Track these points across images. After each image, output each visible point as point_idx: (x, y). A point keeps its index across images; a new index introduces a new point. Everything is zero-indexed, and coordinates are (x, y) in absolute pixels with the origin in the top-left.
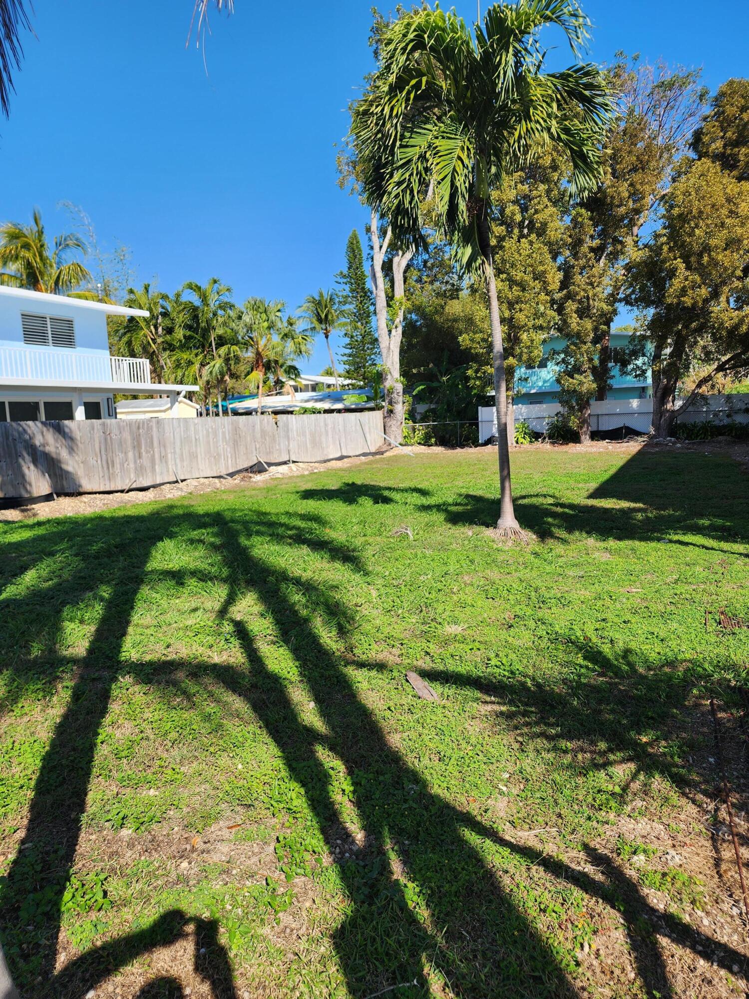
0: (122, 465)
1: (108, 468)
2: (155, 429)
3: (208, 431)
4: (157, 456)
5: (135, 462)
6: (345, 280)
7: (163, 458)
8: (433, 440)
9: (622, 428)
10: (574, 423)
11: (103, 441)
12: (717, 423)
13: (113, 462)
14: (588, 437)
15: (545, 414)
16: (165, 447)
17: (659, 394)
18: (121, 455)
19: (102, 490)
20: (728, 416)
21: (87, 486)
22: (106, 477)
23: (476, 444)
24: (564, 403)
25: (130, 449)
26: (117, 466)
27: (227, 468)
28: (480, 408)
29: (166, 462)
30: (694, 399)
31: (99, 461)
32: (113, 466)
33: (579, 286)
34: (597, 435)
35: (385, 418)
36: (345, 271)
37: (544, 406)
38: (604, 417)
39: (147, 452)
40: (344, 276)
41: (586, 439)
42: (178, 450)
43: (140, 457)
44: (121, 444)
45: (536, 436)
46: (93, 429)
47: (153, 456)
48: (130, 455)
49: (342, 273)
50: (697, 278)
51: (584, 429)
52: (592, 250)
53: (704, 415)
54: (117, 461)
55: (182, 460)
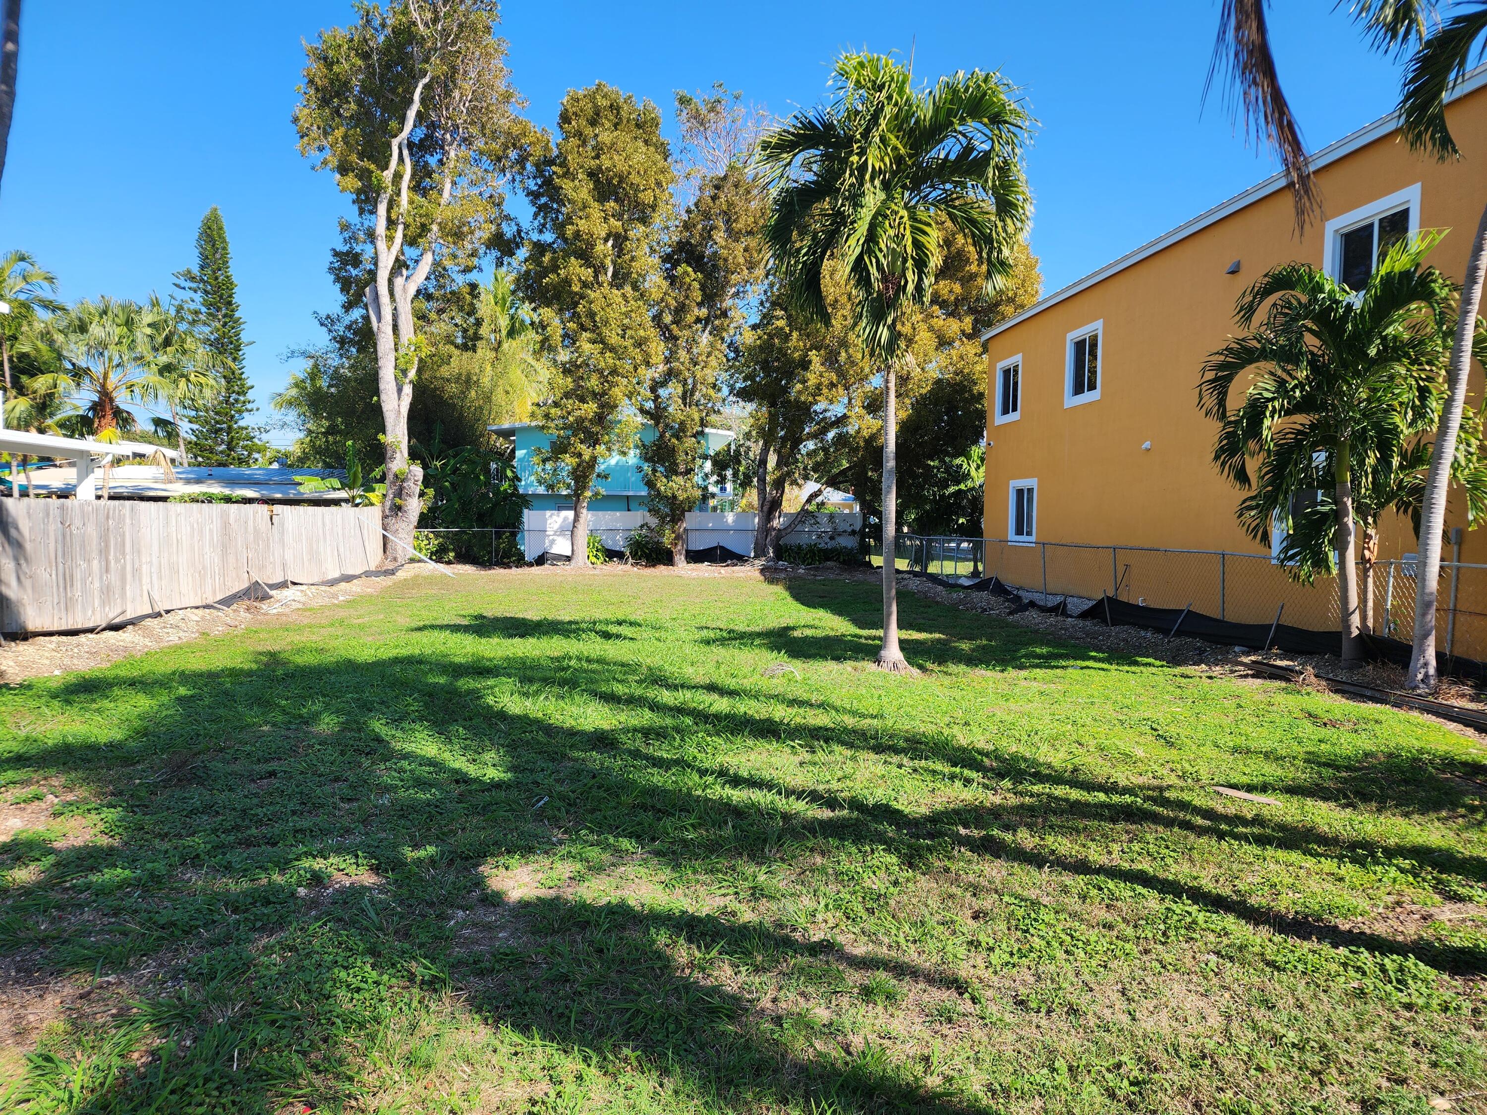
0: (84, 581)
1: (65, 588)
2: (128, 521)
3: (192, 527)
4: (129, 568)
5: (101, 578)
6: (194, 285)
7: (136, 571)
8: (452, 554)
9: (715, 548)
10: (667, 539)
11: (60, 538)
12: (822, 546)
13: (72, 576)
14: (683, 558)
15: (619, 525)
16: (139, 552)
17: (765, 508)
18: (84, 565)
19: (64, 627)
20: (832, 538)
21: (33, 620)
22: (62, 605)
23: (520, 561)
24: (653, 511)
25: (95, 554)
26: (78, 584)
27: (214, 592)
28: (526, 511)
29: (140, 580)
30: (804, 515)
31: (54, 576)
32: (72, 585)
33: (682, 364)
34: (695, 557)
35: (385, 517)
36: (196, 271)
37: (618, 514)
38: (694, 533)
39: (117, 561)
40: (193, 279)
41: (680, 559)
42: (155, 560)
43: (107, 571)
44: (83, 546)
45: (611, 555)
46: (48, 515)
47: (124, 568)
48: (95, 564)
49: (189, 272)
50: (834, 377)
51: (679, 547)
52: (698, 320)
53: (807, 536)
54: (78, 575)
55: (160, 578)
